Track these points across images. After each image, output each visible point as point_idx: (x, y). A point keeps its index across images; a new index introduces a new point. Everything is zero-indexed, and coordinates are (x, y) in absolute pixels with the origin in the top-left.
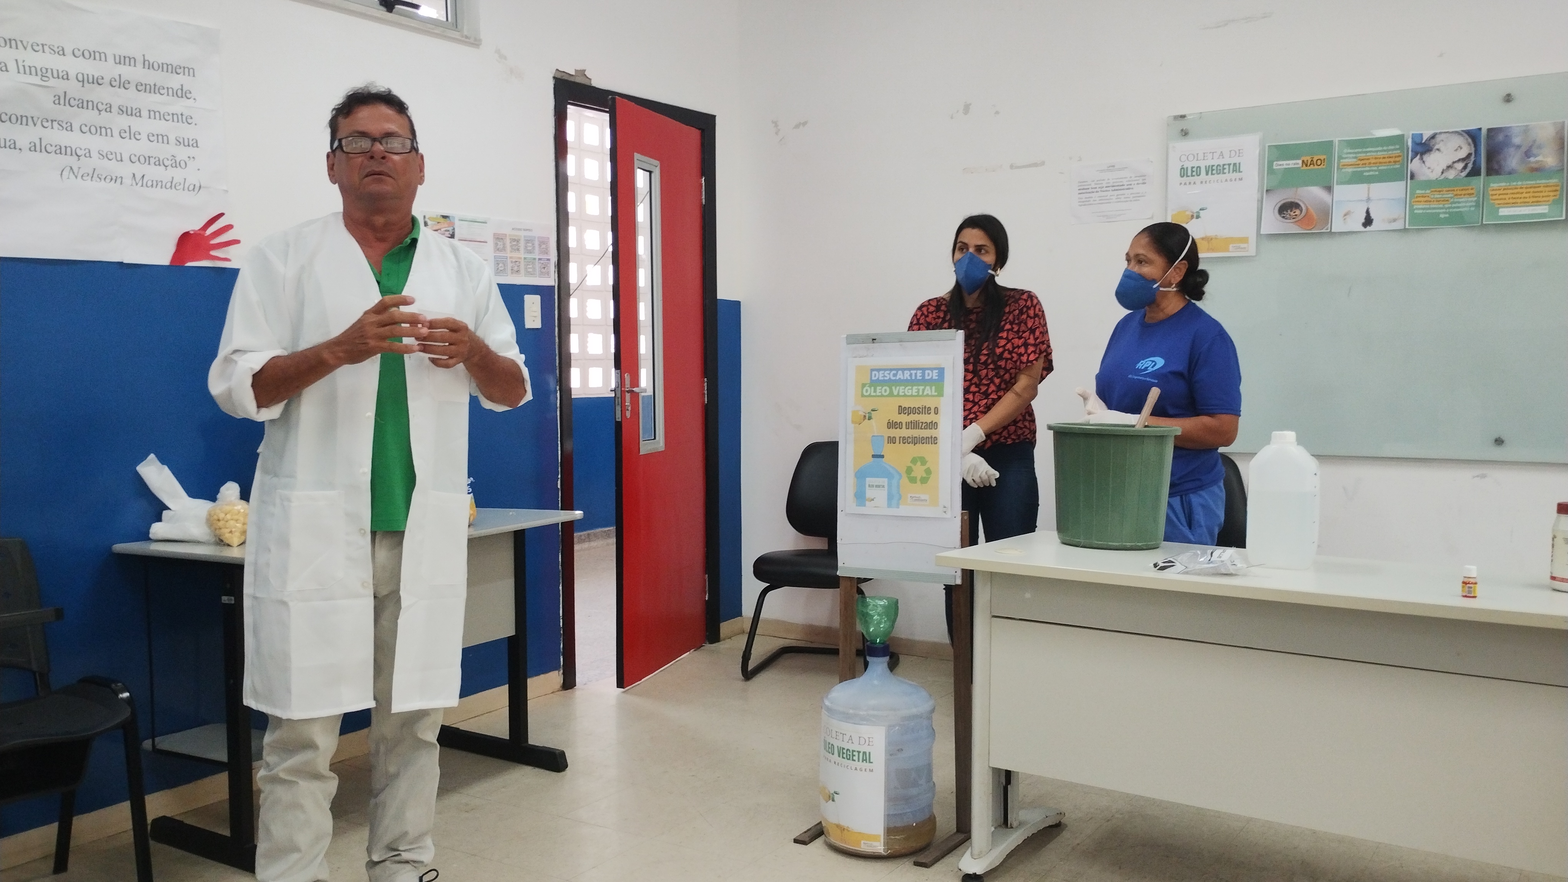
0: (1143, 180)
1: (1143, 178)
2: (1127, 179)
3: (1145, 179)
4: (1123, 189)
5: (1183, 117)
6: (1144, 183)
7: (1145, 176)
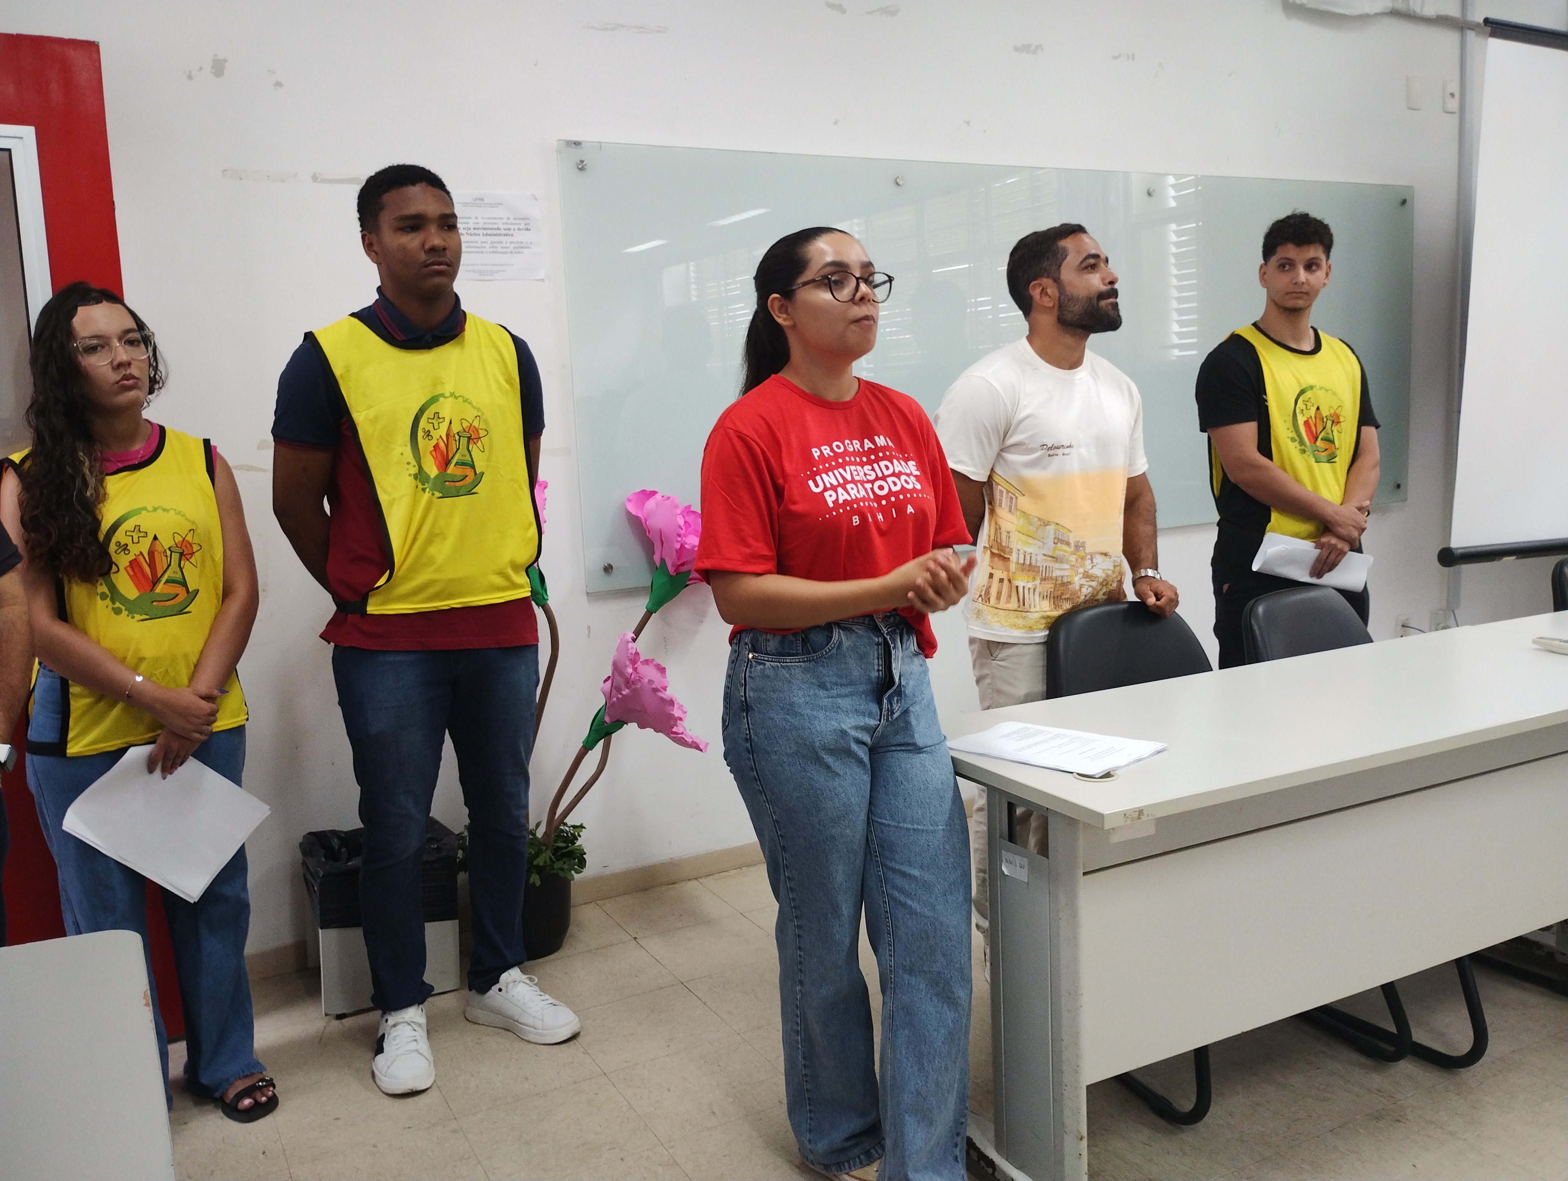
0: (526, 224)
1: (527, 222)
2: (505, 221)
3: (529, 224)
4: (500, 235)
5: (577, 144)
6: (527, 229)
7: (528, 219)
